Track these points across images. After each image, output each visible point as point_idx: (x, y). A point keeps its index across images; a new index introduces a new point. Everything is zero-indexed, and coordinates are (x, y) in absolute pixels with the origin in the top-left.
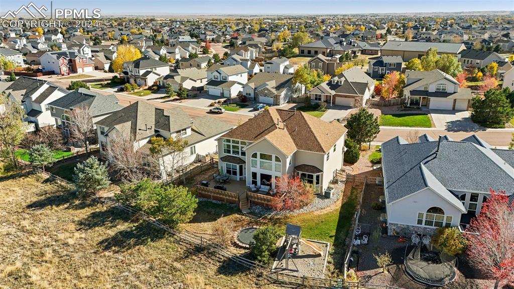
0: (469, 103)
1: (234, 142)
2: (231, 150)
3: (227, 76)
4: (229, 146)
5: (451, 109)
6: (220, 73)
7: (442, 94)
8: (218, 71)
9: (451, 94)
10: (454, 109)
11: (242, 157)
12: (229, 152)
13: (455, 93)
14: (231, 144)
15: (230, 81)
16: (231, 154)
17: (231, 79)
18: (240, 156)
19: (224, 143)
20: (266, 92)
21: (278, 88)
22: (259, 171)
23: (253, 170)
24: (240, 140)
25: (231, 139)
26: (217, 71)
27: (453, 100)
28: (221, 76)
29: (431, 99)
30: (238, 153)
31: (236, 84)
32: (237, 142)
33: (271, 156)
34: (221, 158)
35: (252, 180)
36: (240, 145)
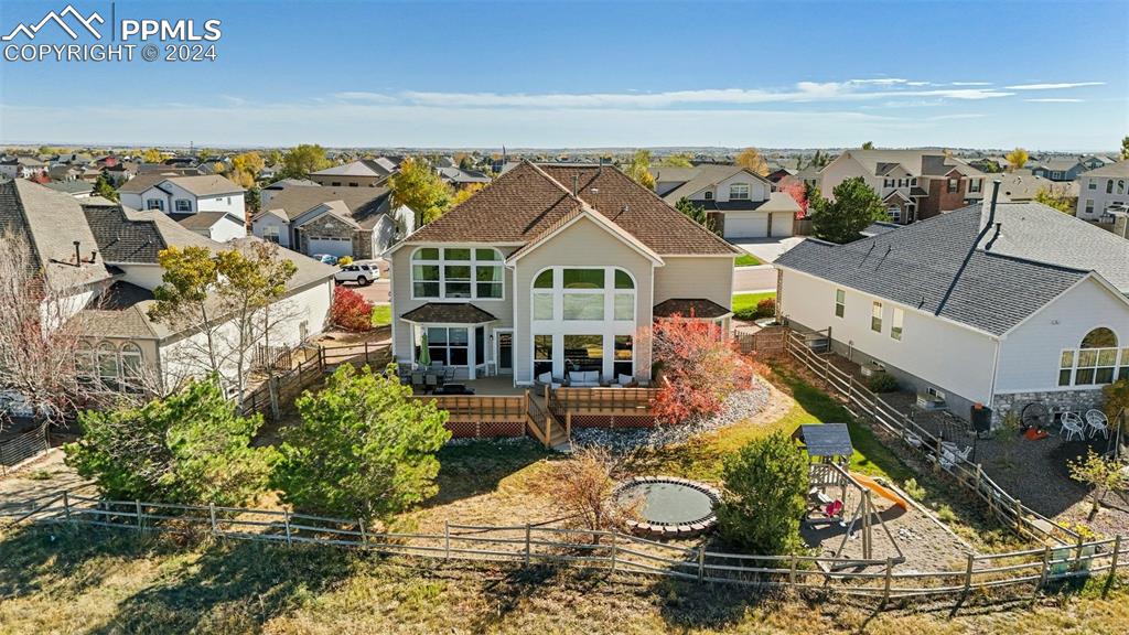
0: (795, 219)
1: (449, 254)
2: (442, 282)
3: (192, 200)
4: (432, 272)
5: (765, 234)
6: (170, 194)
7: (743, 204)
8: (163, 186)
9: (761, 203)
10: (769, 233)
11: (486, 304)
12: (432, 290)
13: (765, 201)
14: (442, 263)
15: (202, 212)
16: (442, 298)
17: (204, 206)
18: (473, 298)
19: (412, 263)
20: (329, 225)
21: (362, 214)
22: (559, 331)
23: (538, 328)
24: (473, 246)
25: (442, 246)
26: (157, 187)
27: (767, 216)
28: (174, 199)
29: (726, 217)
30: (465, 289)
31: (223, 219)
32: (464, 254)
33: (603, 271)
34: (403, 316)
35: (533, 360)
36: (473, 263)
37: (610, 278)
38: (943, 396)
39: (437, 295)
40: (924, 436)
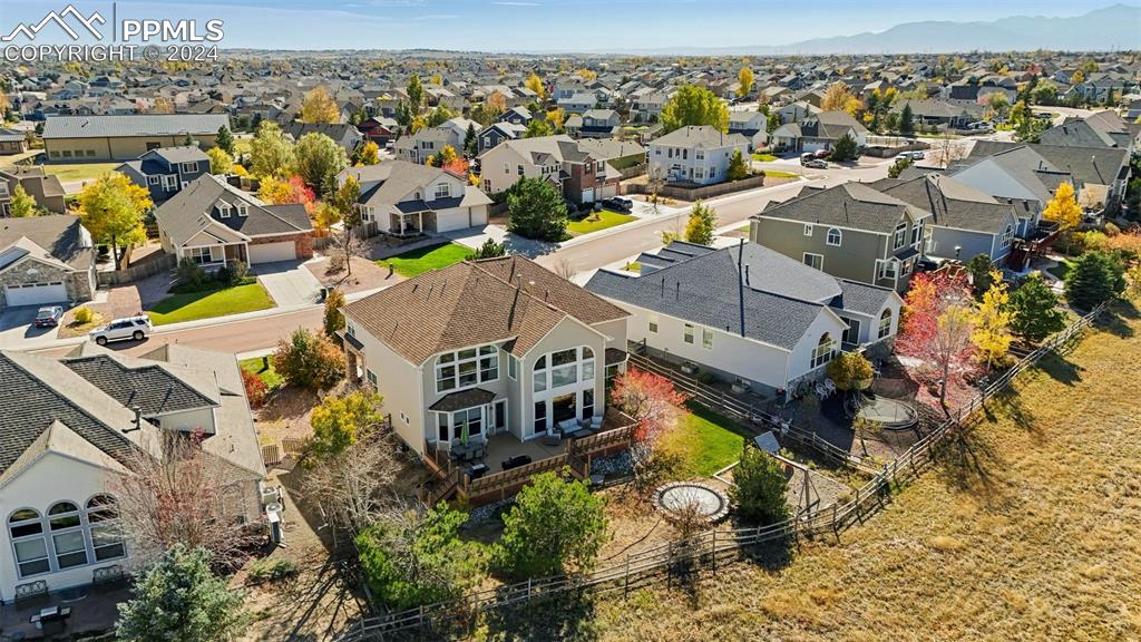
1: (461, 355)
2: (457, 376)
4: (449, 372)
5: (468, 226)
7: (447, 201)
9: (460, 200)
10: (471, 224)
11: (488, 385)
12: (450, 384)
13: (463, 196)
14: (457, 363)
16: (458, 388)
18: (479, 383)
19: (435, 368)
22: (550, 397)
23: (537, 398)
24: (478, 346)
25: (457, 350)
27: (467, 212)
29: (436, 215)
30: (472, 378)
32: (473, 353)
33: (575, 350)
34: (430, 408)
35: (534, 420)
36: (478, 358)
37: (579, 354)
38: (748, 383)
39: (454, 387)
40: (762, 415)
